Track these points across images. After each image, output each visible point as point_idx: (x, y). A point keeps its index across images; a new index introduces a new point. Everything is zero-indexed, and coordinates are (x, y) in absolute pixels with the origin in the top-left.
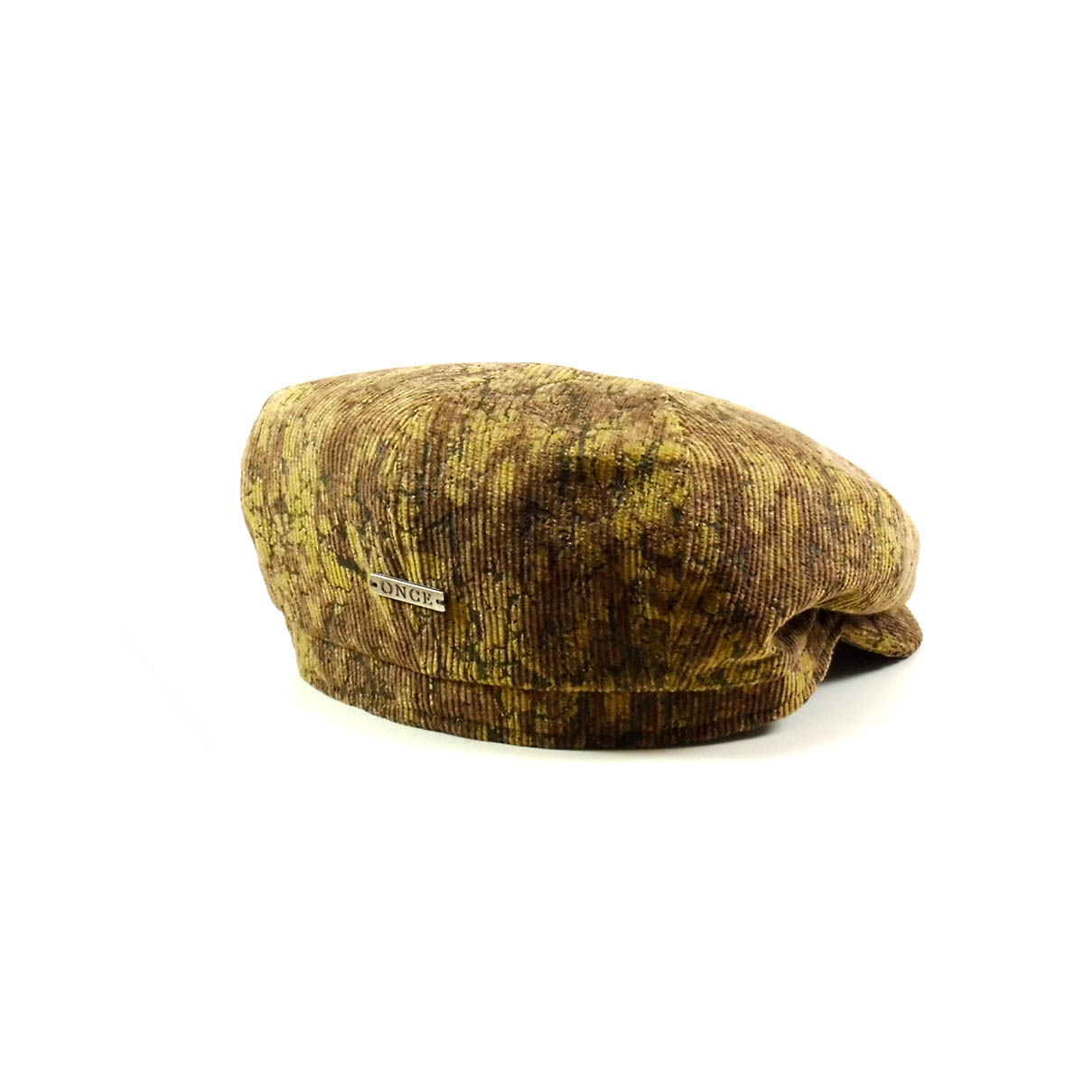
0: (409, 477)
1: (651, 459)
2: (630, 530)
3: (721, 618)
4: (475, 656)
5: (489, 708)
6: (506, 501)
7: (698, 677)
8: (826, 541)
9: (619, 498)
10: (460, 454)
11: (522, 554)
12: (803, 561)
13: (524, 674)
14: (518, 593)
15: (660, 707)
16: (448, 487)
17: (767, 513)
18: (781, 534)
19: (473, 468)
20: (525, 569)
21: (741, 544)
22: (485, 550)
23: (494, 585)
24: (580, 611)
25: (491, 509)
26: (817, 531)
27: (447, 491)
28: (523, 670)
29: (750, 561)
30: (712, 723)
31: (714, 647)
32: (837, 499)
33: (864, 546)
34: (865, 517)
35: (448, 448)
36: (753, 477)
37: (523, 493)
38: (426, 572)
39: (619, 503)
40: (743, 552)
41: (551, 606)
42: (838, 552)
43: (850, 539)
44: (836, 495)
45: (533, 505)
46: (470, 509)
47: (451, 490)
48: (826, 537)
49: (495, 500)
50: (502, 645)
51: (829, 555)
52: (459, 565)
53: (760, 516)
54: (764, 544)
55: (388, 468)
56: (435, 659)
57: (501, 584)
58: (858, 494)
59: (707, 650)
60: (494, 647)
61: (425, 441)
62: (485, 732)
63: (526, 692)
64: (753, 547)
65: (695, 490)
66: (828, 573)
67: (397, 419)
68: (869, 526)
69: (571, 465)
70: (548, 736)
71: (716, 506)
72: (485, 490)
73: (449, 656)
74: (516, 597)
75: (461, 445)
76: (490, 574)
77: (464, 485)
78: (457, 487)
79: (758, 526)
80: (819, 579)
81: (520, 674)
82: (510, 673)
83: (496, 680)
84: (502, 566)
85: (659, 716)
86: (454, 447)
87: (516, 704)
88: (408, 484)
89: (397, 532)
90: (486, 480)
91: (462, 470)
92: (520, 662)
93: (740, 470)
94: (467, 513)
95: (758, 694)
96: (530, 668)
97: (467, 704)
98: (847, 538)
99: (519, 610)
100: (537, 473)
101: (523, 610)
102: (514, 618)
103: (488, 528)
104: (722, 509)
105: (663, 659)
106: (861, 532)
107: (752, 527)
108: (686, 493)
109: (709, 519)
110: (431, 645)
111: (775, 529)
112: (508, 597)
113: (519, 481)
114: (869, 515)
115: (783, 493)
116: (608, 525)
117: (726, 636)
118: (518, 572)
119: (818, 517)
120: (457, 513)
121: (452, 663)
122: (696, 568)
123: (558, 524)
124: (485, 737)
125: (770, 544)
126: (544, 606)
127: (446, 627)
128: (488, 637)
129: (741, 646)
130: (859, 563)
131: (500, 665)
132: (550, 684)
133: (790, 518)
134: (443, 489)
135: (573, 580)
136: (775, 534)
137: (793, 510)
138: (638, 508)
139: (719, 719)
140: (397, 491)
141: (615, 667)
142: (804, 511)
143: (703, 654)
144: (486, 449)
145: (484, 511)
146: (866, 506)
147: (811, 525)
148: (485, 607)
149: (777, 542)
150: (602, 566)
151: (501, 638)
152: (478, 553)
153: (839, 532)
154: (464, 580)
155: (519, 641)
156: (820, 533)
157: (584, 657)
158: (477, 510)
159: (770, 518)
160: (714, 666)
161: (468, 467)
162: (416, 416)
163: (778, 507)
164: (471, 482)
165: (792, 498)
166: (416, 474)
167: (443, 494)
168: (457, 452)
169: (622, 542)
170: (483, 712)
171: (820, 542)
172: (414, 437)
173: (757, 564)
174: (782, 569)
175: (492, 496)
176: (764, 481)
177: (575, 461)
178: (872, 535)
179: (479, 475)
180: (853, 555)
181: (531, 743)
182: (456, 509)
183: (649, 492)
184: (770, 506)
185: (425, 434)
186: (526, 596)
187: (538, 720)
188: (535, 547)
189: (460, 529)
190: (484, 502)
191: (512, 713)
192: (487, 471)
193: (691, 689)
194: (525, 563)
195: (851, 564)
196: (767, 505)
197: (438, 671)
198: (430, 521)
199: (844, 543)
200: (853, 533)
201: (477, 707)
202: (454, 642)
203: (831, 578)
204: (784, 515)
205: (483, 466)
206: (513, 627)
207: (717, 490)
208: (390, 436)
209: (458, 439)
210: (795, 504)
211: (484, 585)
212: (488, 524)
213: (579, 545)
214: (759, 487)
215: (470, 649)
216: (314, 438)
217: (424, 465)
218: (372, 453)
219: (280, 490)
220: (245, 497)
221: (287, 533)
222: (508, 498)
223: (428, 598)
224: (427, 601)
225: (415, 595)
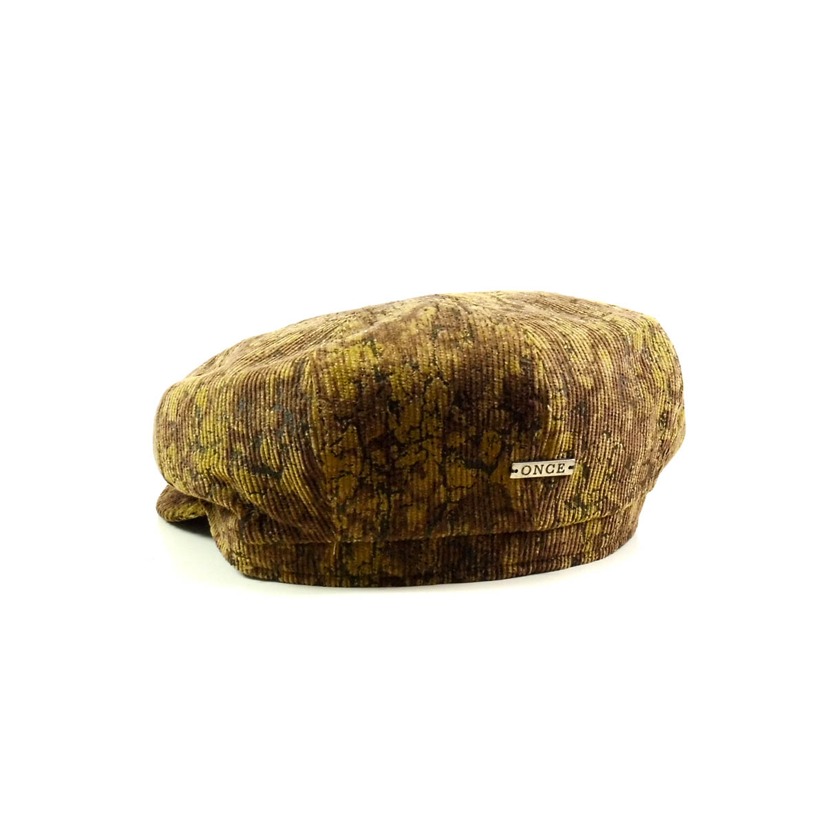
4: (580, 503)
5: (577, 540)
6: (612, 377)
16: (579, 377)
19: (587, 359)
22: (604, 417)
23: (606, 442)
25: (607, 385)
35: (565, 349)
45: (622, 376)
46: (596, 389)
47: (582, 379)
49: (608, 378)
50: (599, 488)
52: (587, 435)
56: (552, 516)
57: (610, 440)
60: (593, 491)
69: (629, 342)
70: (606, 549)
72: (600, 372)
73: (563, 509)
75: (572, 346)
76: (605, 434)
77: (588, 373)
78: (585, 376)
84: (612, 426)
86: (568, 348)
87: (594, 531)
90: (598, 366)
91: (582, 363)
94: (595, 393)
97: (564, 543)
103: (607, 400)
110: (551, 504)
118: (620, 426)
120: (589, 395)
121: (563, 514)
127: (566, 486)
128: (592, 485)
131: (596, 503)
134: (577, 380)
144: (585, 344)
145: (604, 388)
148: (596, 462)
151: (600, 482)
152: (601, 421)
154: (588, 445)
158: (600, 388)
179: (592, 363)
182: (588, 392)
186: (621, 445)
187: (604, 538)
189: (591, 407)
190: (603, 382)
192: (595, 359)
197: (553, 524)
198: (572, 406)
201: (570, 543)
202: (567, 498)
205: (591, 355)
211: (600, 445)
212: (606, 397)
215: (577, 498)
216: (439, 374)
217: (560, 366)
218: (517, 369)
219: (387, 427)
220: (331, 446)
221: (394, 461)
222: (612, 374)
223: (562, 468)
224: (561, 470)
225: (550, 469)
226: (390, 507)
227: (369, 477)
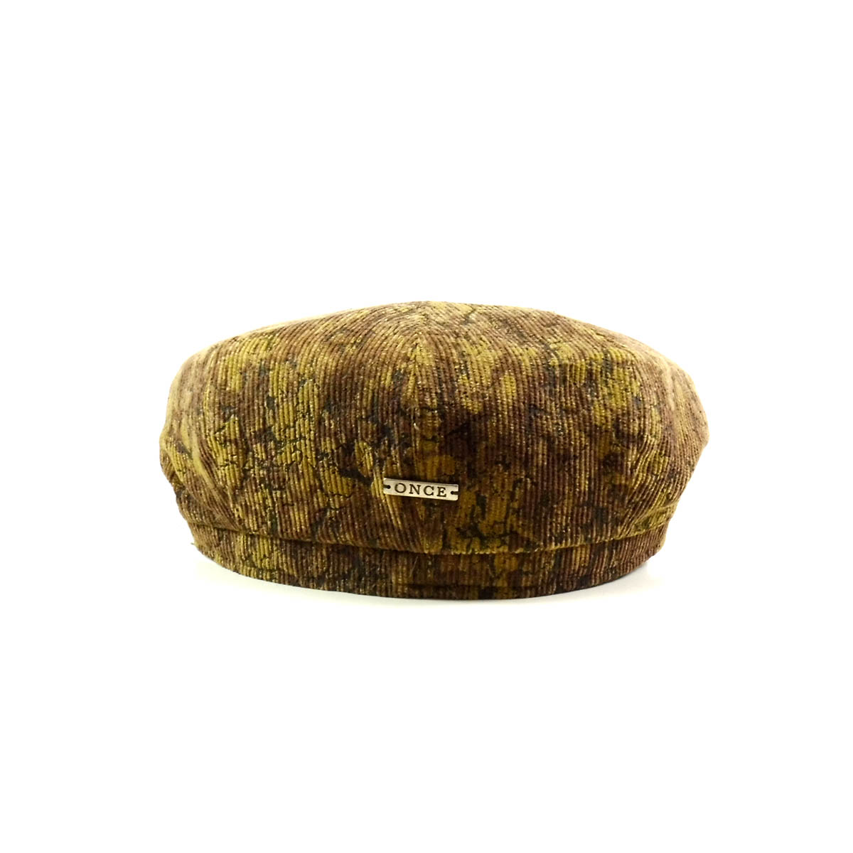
0: (431, 396)
1: (609, 361)
2: (606, 417)
4: (476, 533)
5: (483, 573)
6: (513, 406)
7: (635, 525)
9: (592, 394)
10: (467, 373)
11: (526, 446)
13: (519, 541)
14: (522, 477)
16: (464, 400)
19: (481, 383)
20: (529, 457)
22: (497, 446)
23: (503, 473)
24: (568, 486)
25: (502, 413)
27: (464, 404)
28: (519, 538)
35: (456, 369)
37: (524, 398)
38: (443, 470)
39: (592, 397)
41: (547, 484)
45: (532, 406)
46: (485, 415)
47: (467, 402)
49: (505, 406)
50: (502, 521)
52: (474, 462)
55: (410, 391)
56: (440, 540)
57: (509, 472)
60: (495, 523)
61: (436, 366)
62: (476, 593)
63: (517, 555)
65: (643, 381)
67: (403, 352)
69: (556, 372)
70: (531, 588)
72: (496, 399)
73: (453, 536)
74: (520, 480)
75: (466, 367)
76: (500, 465)
77: (477, 397)
78: (472, 399)
79: (673, 405)
82: (507, 542)
84: (511, 458)
86: (460, 369)
88: (431, 402)
89: (420, 441)
90: (495, 391)
91: (472, 386)
92: (517, 532)
94: (482, 419)
96: (525, 536)
97: (464, 572)
99: (522, 491)
100: (533, 381)
101: (525, 490)
102: (516, 498)
104: (657, 393)
108: (639, 384)
109: (654, 402)
110: (438, 529)
112: (514, 482)
113: (520, 389)
116: (589, 415)
118: (524, 459)
120: (475, 420)
121: (456, 541)
123: (552, 419)
124: (475, 597)
125: (678, 417)
126: (542, 484)
128: (491, 516)
131: (500, 536)
132: (539, 546)
133: (680, 396)
134: (460, 402)
135: (564, 462)
137: (680, 390)
138: (608, 399)
140: (423, 408)
141: (586, 526)
144: (487, 367)
145: (497, 416)
148: (493, 492)
149: (680, 415)
151: (503, 515)
152: (492, 450)
154: (477, 473)
155: (518, 516)
157: (566, 521)
158: (491, 415)
161: (477, 382)
164: (483, 394)
165: (677, 381)
166: (436, 393)
167: (461, 407)
168: (464, 373)
169: (600, 427)
170: (477, 577)
172: (426, 364)
175: (502, 403)
177: (558, 368)
179: (488, 388)
182: (474, 417)
183: (613, 386)
185: (435, 361)
186: (529, 479)
187: (523, 576)
188: (537, 439)
189: (477, 433)
190: (496, 409)
191: (502, 574)
192: (493, 384)
194: (529, 453)
197: (442, 549)
198: (450, 429)
201: (472, 574)
202: (458, 523)
205: (489, 380)
206: (515, 505)
208: (403, 366)
209: (461, 362)
210: (679, 386)
211: (495, 474)
212: (501, 426)
215: (474, 527)
216: (312, 376)
217: (440, 385)
218: (387, 381)
219: (264, 423)
220: (215, 433)
221: (272, 457)
222: (514, 403)
223: (443, 492)
224: (441, 494)
225: (429, 491)
226: (273, 503)
227: (252, 470)
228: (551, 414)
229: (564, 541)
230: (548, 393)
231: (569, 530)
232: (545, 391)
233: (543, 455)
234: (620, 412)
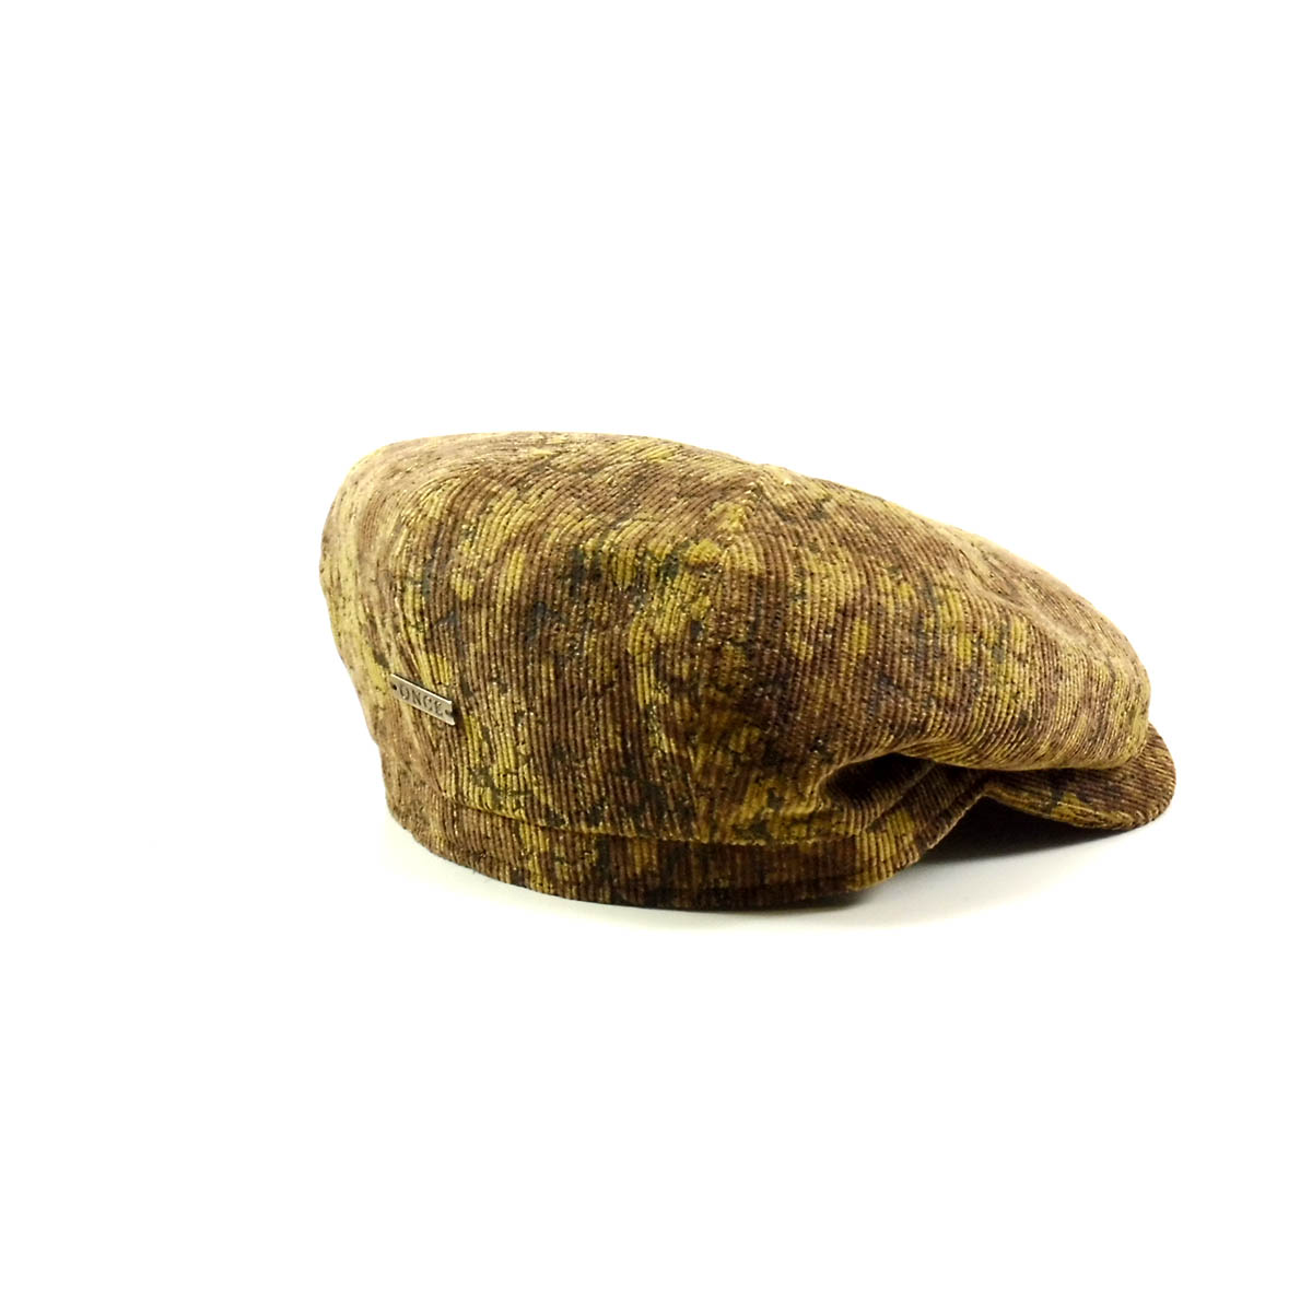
0: (416, 562)
1: (676, 560)
2: (642, 643)
3: (748, 758)
4: (489, 783)
5: (509, 844)
6: (511, 598)
7: (734, 827)
8: (904, 675)
9: (637, 604)
10: (473, 538)
11: (526, 663)
12: (866, 698)
13: (536, 807)
14: (523, 709)
15: (694, 862)
16: (454, 576)
17: (821, 635)
18: (840, 662)
19: (483, 556)
20: (530, 680)
21: (778, 671)
22: (489, 654)
23: (499, 696)
24: (590, 737)
25: (495, 607)
26: (893, 662)
27: (453, 582)
28: (535, 801)
29: (789, 692)
30: (763, 886)
31: (744, 793)
32: (932, 626)
33: (964, 685)
34: (976, 650)
36: (808, 591)
37: (529, 590)
38: (436, 676)
39: (636, 610)
40: (781, 680)
41: (558, 728)
42: (920, 690)
43: (942, 675)
44: (932, 619)
46: (474, 605)
48: (905, 670)
50: (513, 770)
51: (905, 694)
52: (465, 671)
53: (809, 638)
54: (812, 673)
55: (399, 549)
56: (453, 781)
57: (506, 697)
58: (971, 620)
59: (737, 796)
60: (507, 771)
61: (440, 520)
62: (507, 873)
63: (543, 828)
64: (796, 675)
65: (723, 600)
66: (900, 715)
67: (420, 492)
68: (979, 661)
69: (585, 561)
71: (748, 622)
72: (491, 583)
73: (465, 778)
74: (521, 713)
76: (495, 683)
77: (470, 576)
78: (463, 577)
79: (804, 650)
80: (886, 721)
81: (532, 805)
82: (523, 805)
83: (510, 811)
84: (507, 676)
85: (693, 870)
87: (535, 842)
88: (415, 571)
89: (405, 626)
90: (493, 572)
91: (471, 557)
92: (532, 791)
93: (791, 580)
94: (470, 610)
95: (820, 855)
96: (543, 801)
97: (487, 838)
98: (937, 673)
99: (526, 730)
100: (547, 567)
101: (529, 729)
102: (521, 739)
103: (491, 628)
104: (754, 626)
105: (687, 802)
106: (961, 668)
107: (796, 651)
108: (709, 603)
109: (737, 637)
110: (448, 764)
111: (831, 656)
112: (514, 714)
113: (526, 576)
114: (984, 648)
115: (849, 613)
116: (620, 635)
117: (757, 781)
119: (897, 646)
120: (461, 609)
121: (468, 787)
122: (715, 695)
123: (567, 630)
124: (508, 880)
125: (821, 674)
126: (551, 726)
127: (459, 743)
128: (499, 759)
129: (777, 795)
130: (953, 705)
131: (513, 793)
132: (563, 822)
133: (855, 643)
134: (449, 578)
135: (580, 699)
136: (831, 662)
137: (861, 634)
138: (655, 617)
139: (771, 881)
140: (404, 577)
141: (634, 806)
142: (877, 637)
143: (732, 801)
144: (499, 534)
145: (488, 608)
146: (981, 637)
147: (885, 654)
148: (494, 723)
149: (831, 672)
150: (611, 684)
151: (512, 761)
152: (482, 658)
153: (926, 665)
154: (471, 688)
155: (529, 767)
156: (896, 665)
157: (599, 792)
158: (480, 606)
159: (825, 641)
160: (751, 816)
161: (478, 554)
162: (440, 491)
163: (839, 629)
164: (478, 572)
165: (862, 619)
166: (425, 559)
167: (449, 585)
168: (470, 536)
169: (634, 657)
170: (504, 848)
171: (896, 676)
172: (430, 515)
173: (799, 696)
174: (834, 705)
175: (497, 591)
176: (823, 596)
177: (590, 555)
178: (982, 673)
180: (943, 695)
181: (552, 891)
182: (461, 603)
183: (669, 598)
184: (827, 627)
185: (442, 513)
186: (532, 714)
187: (557, 863)
188: (540, 655)
189: (464, 627)
190: (488, 598)
191: (531, 852)
192: (496, 561)
193: (727, 841)
194: (529, 674)
195: (939, 706)
196: (823, 626)
197: (456, 796)
198: (436, 616)
199: (932, 679)
200: (950, 668)
201: (498, 843)
202: (469, 763)
203: (903, 721)
204: (847, 639)
205: (493, 554)
206: (521, 748)
207: (753, 603)
208: (408, 512)
209: (473, 520)
210: (865, 627)
211: (490, 697)
212: (491, 624)
213: (587, 657)
214: (813, 603)
215: (484, 771)
222: (512, 594)
223: (439, 708)
224: (438, 711)
225: (428, 703)
228: (568, 623)
229: (601, 823)
230: (567, 590)
231: (606, 807)
232: (563, 586)
233: (549, 680)
234: (663, 640)
